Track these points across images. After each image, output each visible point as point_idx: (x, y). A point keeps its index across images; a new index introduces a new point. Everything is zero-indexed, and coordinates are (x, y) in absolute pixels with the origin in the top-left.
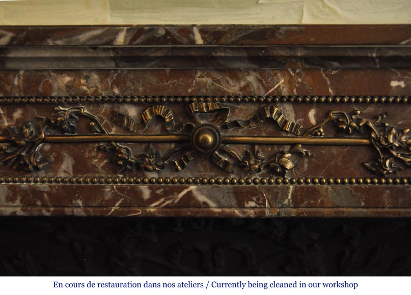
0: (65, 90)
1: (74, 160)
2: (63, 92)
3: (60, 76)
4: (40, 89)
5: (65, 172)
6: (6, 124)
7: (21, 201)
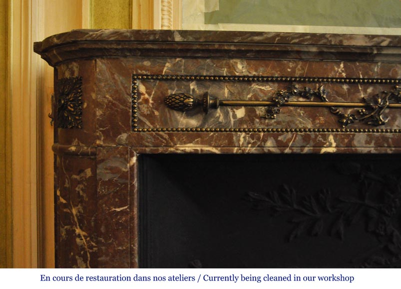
4: (390, 74)
5: (398, 126)
6: (362, 96)
7: (375, 144)
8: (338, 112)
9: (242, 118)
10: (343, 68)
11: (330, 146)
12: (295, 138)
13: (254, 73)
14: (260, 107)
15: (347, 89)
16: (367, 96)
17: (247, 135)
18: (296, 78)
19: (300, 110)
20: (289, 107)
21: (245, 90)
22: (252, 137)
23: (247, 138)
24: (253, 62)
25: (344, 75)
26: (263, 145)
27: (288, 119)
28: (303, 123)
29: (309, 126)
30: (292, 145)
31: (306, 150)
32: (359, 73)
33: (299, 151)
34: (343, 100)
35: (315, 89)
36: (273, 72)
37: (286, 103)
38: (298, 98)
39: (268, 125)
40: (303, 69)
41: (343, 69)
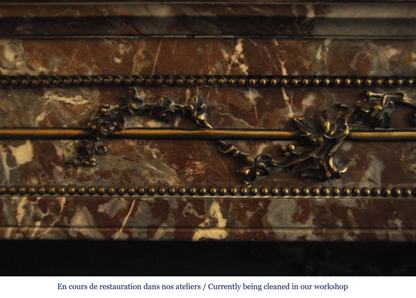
0: (388, 68)
1: (384, 164)
2: (386, 70)
3: (382, 48)
4: (353, 66)
5: (370, 180)
6: (291, 114)
7: (314, 221)
8: (234, 151)
9: (28, 164)
10: (243, 52)
11: (214, 224)
12: (135, 209)
13: (41, 69)
14: (65, 142)
15: (255, 99)
16: (301, 114)
17: (33, 203)
18: (136, 77)
19: (151, 147)
20: (126, 141)
21: (30, 106)
22: (43, 205)
23: (32, 208)
24: (37, 45)
25: (244, 68)
26: (67, 224)
27: (125, 165)
28: (158, 175)
29: (172, 181)
30: (127, 222)
31: (160, 234)
32: (278, 64)
33: (144, 236)
34: (247, 125)
35: (182, 100)
36: (83, 65)
37: (117, 133)
38: (146, 121)
39: (81, 179)
40: (149, 57)
41: (242, 56)
